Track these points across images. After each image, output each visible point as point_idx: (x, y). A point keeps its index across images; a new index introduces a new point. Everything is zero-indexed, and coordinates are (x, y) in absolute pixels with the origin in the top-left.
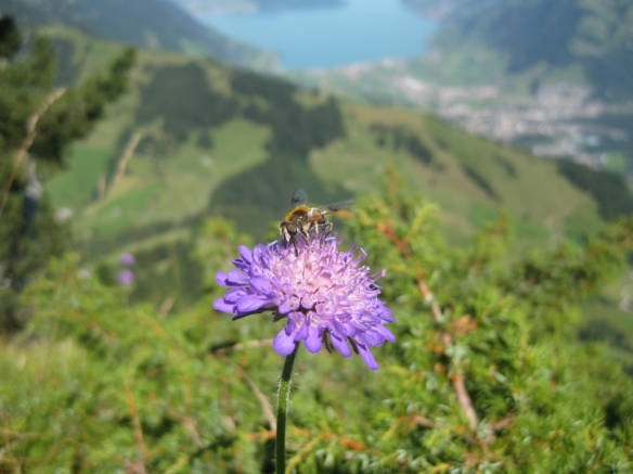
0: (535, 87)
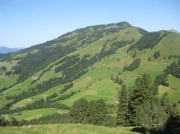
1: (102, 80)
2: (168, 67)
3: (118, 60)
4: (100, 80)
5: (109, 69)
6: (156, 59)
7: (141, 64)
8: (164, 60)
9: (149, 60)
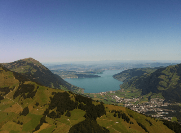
0: (149, 99)
1: (7, 123)
2: (44, 112)
3: (11, 106)
4: (6, 123)
5: (8, 114)
6: (37, 106)
7: (30, 110)
8: (41, 107)
9: (34, 107)
